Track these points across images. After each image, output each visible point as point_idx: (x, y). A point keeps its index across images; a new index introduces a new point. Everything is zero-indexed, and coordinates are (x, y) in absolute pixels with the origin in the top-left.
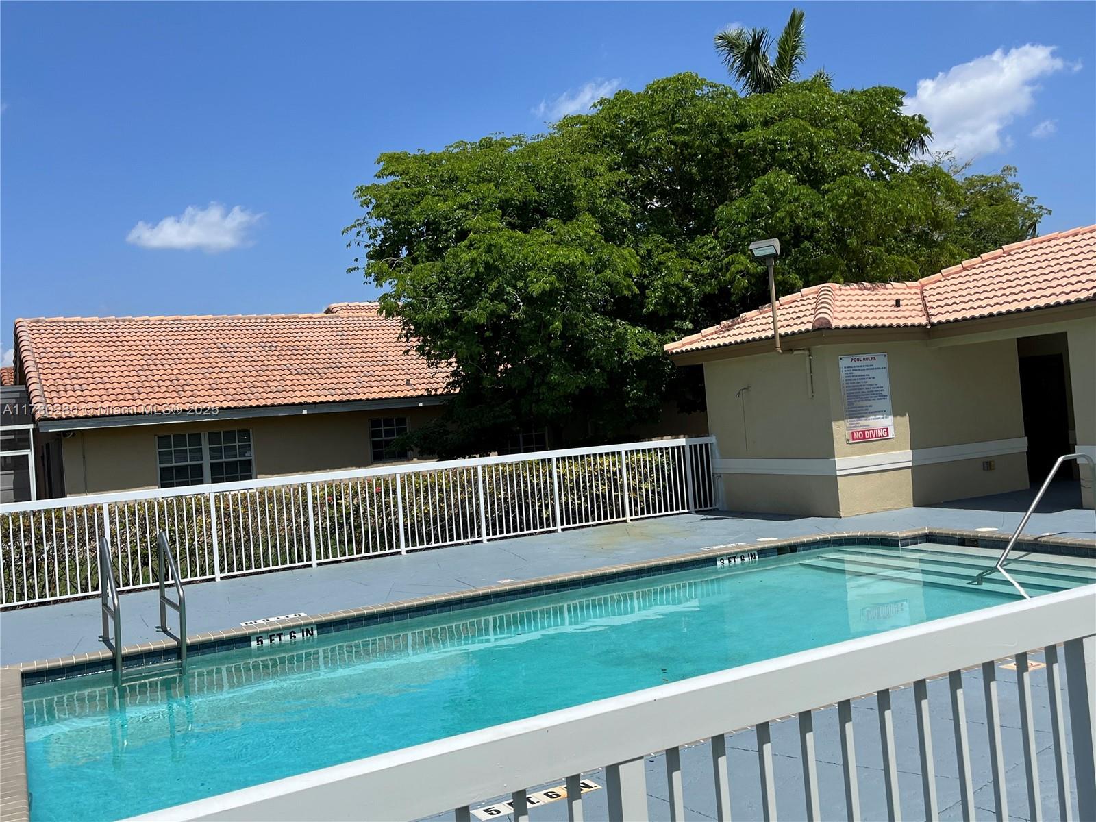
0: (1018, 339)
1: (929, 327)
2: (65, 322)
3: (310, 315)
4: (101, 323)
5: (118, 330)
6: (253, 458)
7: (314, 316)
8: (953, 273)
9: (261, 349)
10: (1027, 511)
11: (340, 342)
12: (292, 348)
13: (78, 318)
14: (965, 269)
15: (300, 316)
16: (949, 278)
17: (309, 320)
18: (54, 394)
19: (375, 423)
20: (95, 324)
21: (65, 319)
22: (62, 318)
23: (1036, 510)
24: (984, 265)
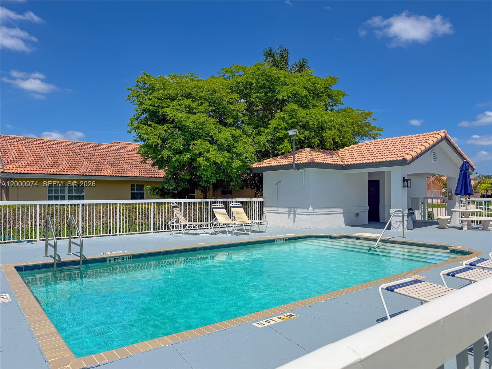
0: (368, 172)
1: (344, 165)
2: (9, 137)
3: (107, 144)
4: (25, 139)
5: (32, 142)
6: (85, 195)
7: (108, 144)
8: (348, 149)
9: (88, 154)
10: (384, 229)
11: (119, 155)
12: (100, 155)
13: (15, 136)
14: (352, 148)
15: (103, 144)
16: (347, 150)
17: (106, 146)
18: (6, 163)
19: (132, 186)
20: (22, 139)
21: (10, 136)
22: (9, 135)
23: (387, 229)
24: (359, 147)
